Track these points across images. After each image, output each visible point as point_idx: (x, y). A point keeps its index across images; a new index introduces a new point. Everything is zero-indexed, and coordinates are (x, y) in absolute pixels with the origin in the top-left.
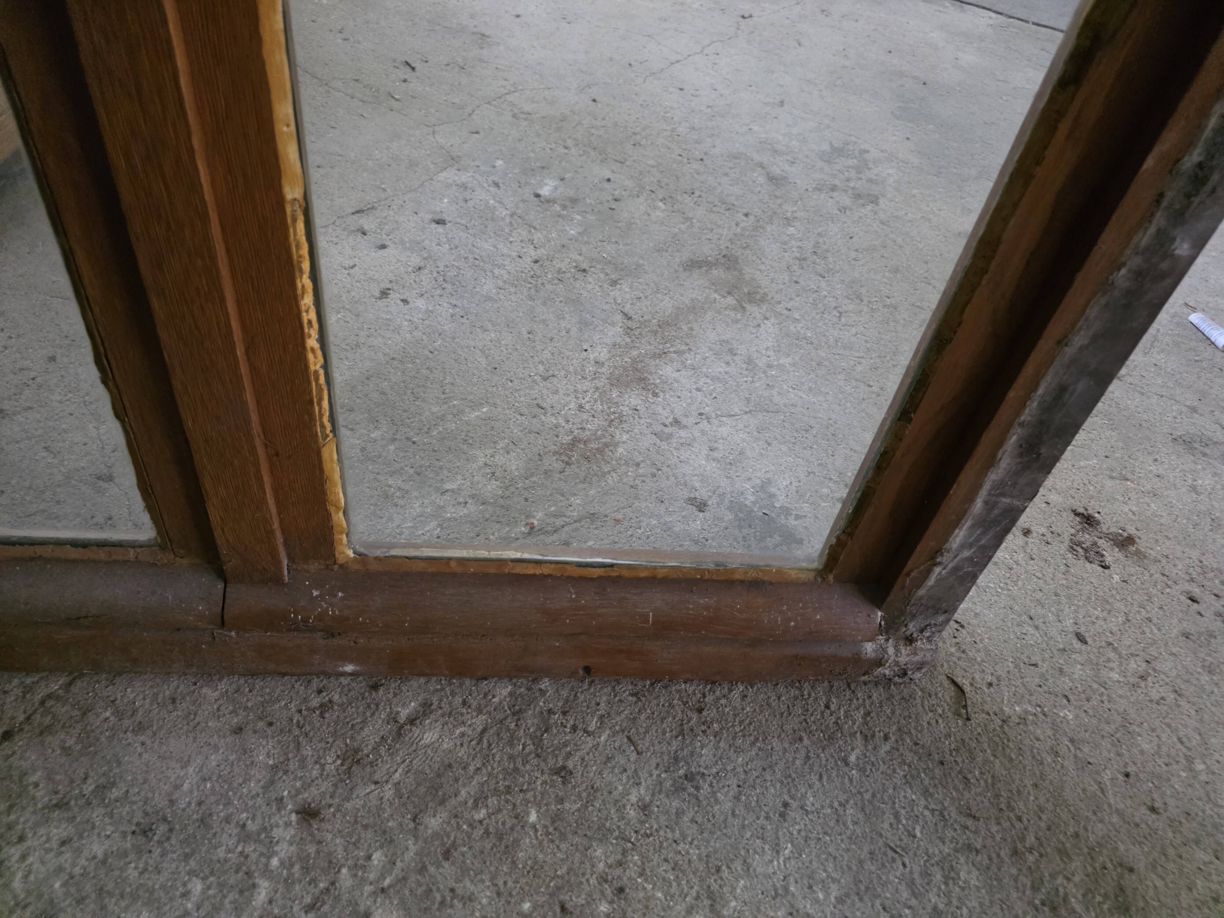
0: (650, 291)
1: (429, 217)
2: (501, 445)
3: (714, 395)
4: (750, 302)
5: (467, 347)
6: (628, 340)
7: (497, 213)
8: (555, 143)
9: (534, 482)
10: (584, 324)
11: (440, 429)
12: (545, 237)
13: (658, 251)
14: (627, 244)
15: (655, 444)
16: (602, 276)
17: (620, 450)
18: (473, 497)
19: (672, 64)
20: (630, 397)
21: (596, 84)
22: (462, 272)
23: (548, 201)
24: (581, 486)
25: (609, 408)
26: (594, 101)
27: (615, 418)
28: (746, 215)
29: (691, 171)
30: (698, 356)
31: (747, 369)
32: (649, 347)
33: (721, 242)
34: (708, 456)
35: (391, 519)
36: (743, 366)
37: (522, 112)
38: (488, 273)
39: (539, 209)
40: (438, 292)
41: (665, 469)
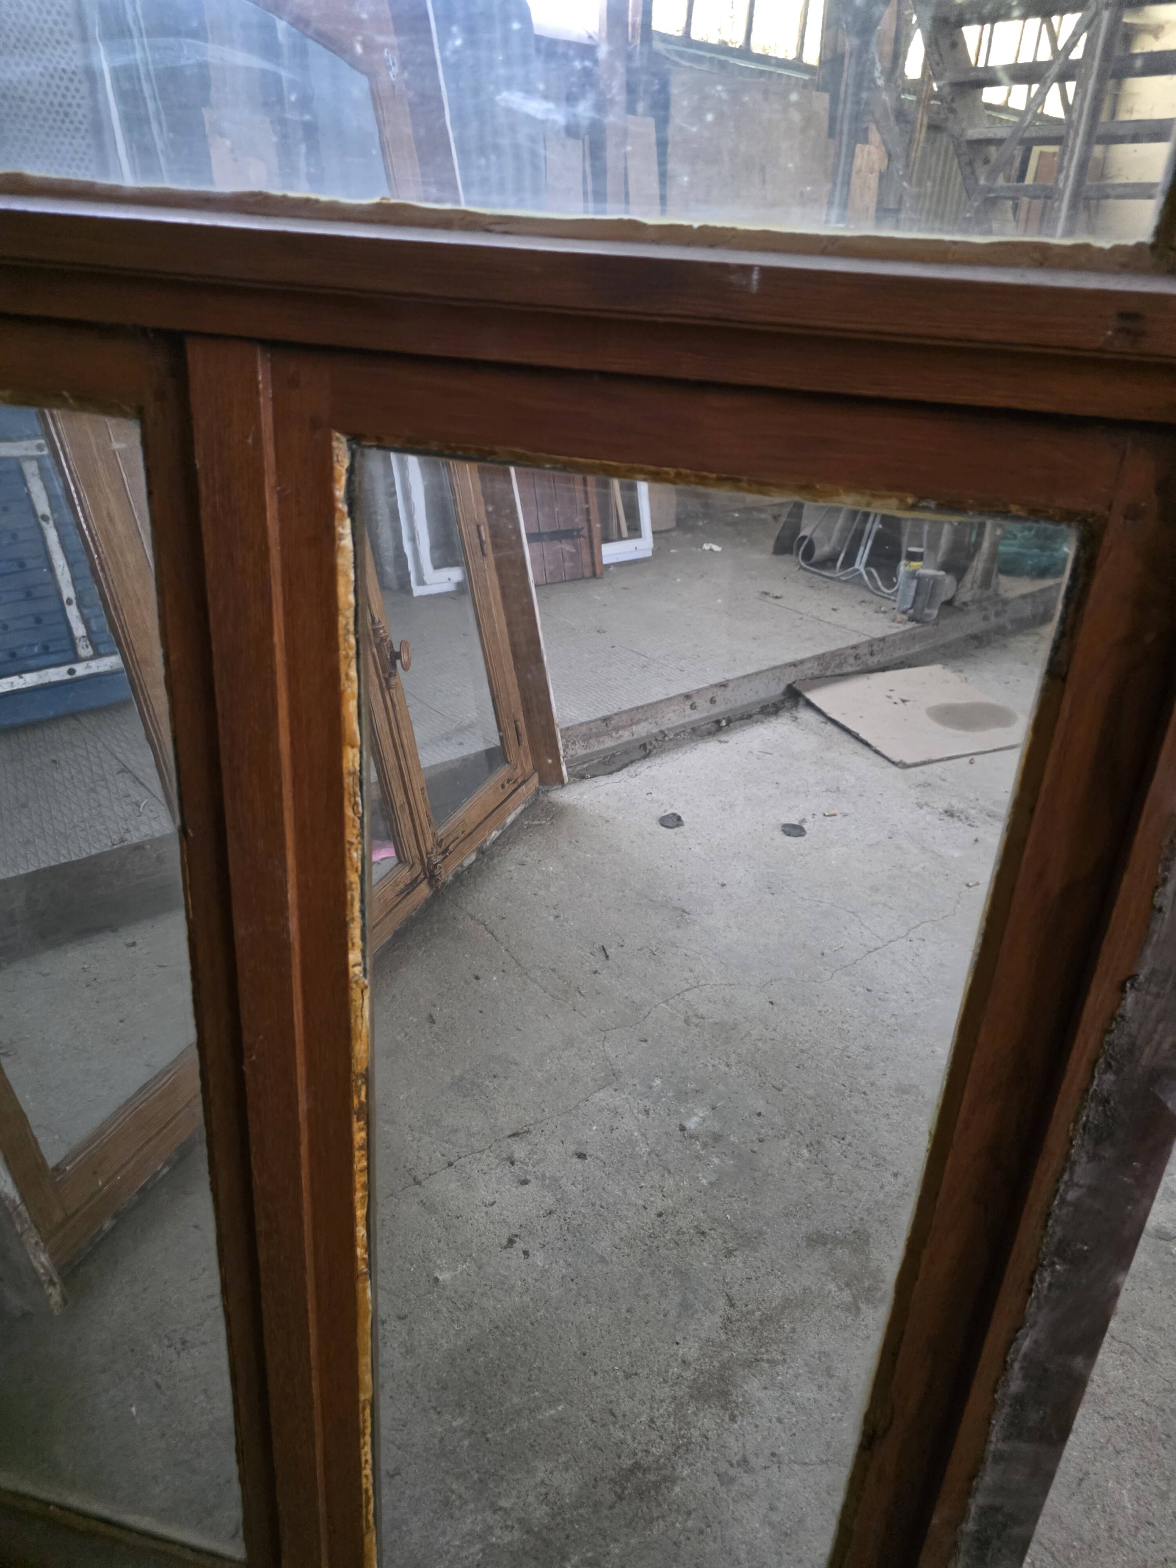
0: (763, 1271)
1: (573, 1148)
2: (563, 1459)
3: (794, 1431)
4: (868, 1301)
5: (566, 1322)
6: (724, 1337)
7: (637, 1149)
8: (719, 1059)
9: (582, 1516)
10: (685, 1306)
11: (515, 1426)
12: (677, 1185)
13: (786, 1215)
14: (756, 1203)
15: (714, 1489)
16: (720, 1242)
17: (677, 1489)
18: (520, 1521)
19: (870, 952)
20: (705, 1417)
21: (780, 979)
22: (586, 1221)
23: (691, 1137)
24: (625, 1530)
25: (680, 1429)
26: (772, 1003)
27: (683, 1445)
28: (895, 1175)
29: (849, 1107)
30: (791, 1371)
31: (839, 1400)
32: (742, 1350)
33: (857, 1211)
34: (766, 1516)
35: (444, 1533)
36: (836, 1393)
37: (696, 1015)
38: (609, 1225)
39: (680, 1145)
40: (559, 1244)
41: (716, 1526)
